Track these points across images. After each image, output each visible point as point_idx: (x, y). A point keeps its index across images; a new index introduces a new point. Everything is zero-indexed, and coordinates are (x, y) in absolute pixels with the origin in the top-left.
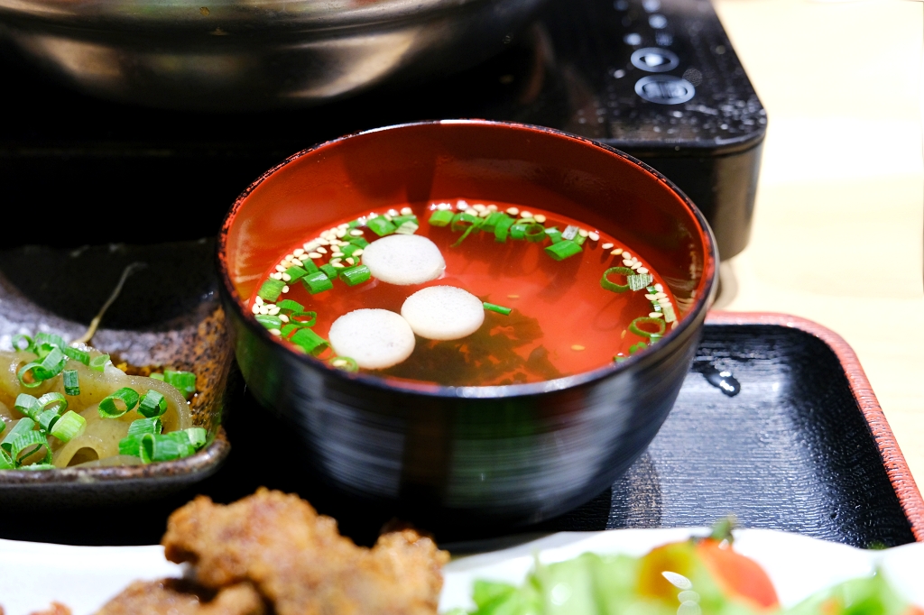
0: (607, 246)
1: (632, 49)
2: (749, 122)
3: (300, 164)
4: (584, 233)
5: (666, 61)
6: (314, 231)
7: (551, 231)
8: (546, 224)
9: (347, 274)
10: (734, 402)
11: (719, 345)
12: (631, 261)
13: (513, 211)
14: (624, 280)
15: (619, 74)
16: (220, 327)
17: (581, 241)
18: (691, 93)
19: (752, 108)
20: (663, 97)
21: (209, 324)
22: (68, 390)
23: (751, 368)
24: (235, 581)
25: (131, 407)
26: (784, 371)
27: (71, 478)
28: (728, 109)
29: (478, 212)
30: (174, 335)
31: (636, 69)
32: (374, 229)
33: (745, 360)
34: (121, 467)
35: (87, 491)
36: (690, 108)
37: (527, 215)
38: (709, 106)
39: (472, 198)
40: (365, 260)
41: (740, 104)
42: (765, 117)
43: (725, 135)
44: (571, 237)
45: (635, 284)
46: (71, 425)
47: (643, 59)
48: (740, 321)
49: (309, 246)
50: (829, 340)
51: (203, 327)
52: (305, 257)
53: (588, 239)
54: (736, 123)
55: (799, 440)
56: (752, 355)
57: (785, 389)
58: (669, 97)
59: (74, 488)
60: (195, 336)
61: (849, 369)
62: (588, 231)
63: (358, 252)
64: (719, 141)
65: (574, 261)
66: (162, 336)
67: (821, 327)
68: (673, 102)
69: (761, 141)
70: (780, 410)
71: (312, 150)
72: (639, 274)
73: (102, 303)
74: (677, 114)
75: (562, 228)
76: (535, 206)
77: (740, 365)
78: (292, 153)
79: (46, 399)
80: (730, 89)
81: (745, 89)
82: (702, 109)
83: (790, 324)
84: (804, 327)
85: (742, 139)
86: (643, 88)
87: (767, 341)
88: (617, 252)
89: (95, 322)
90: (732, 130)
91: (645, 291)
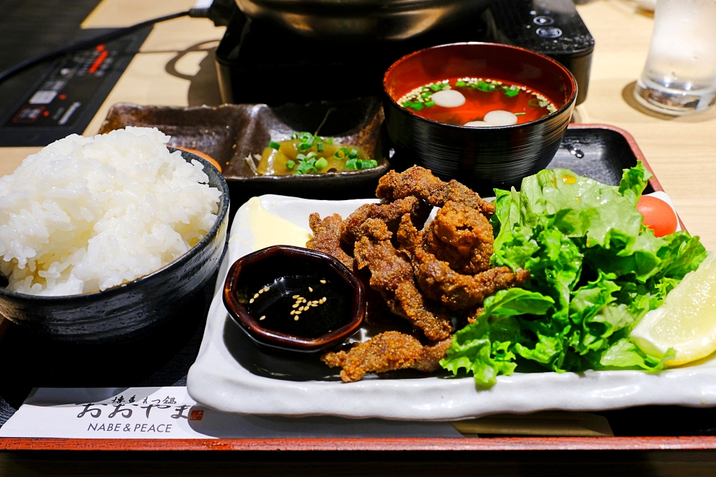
0: (529, 91)
1: (533, 17)
2: (587, 43)
3: (406, 60)
4: (519, 88)
5: (549, 21)
6: (409, 90)
7: (505, 88)
8: (503, 85)
9: (426, 104)
10: (581, 160)
11: (574, 137)
12: (540, 97)
13: (488, 80)
14: (538, 103)
15: (529, 27)
16: (369, 132)
17: (518, 90)
18: (561, 33)
19: (588, 38)
20: (548, 35)
21: (364, 132)
22: (319, 151)
23: (589, 147)
24: (409, 194)
25: (346, 155)
26: (602, 148)
27: (332, 175)
28: (577, 39)
29: (474, 81)
30: (349, 138)
31: (535, 24)
32: (433, 89)
33: (586, 144)
34: (351, 171)
35: (338, 180)
36: (561, 39)
37: (494, 82)
38: (568, 38)
39: (470, 77)
40: (433, 99)
41: (583, 37)
42: (594, 41)
43: (576, 49)
44: (514, 89)
45: (542, 105)
46: (322, 162)
47: (538, 20)
48: (584, 127)
49: (408, 95)
50: (622, 133)
51: (361, 134)
52: (407, 100)
53: (521, 90)
54: (581, 44)
55: (609, 172)
56: (589, 141)
57: (603, 155)
58: (551, 35)
59: (333, 180)
60: (358, 137)
61: (630, 142)
62: (521, 86)
63: (430, 97)
64: (574, 51)
65: (515, 98)
66: (344, 138)
67: (618, 128)
68: (553, 37)
69: (592, 52)
70: (601, 162)
71: (410, 55)
72: (543, 100)
73: (318, 125)
74: (555, 41)
75: (509, 86)
76: (497, 78)
77: (584, 146)
78: (403, 56)
79: (310, 155)
80: (578, 31)
81: (584, 31)
82: (566, 39)
83: (605, 128)
84: (611, 128)
85: (584, 50)
86: (540, 32)
87: (595, 135)
88: (534, 94)
89: (316, 133)
90: (580, 46)
91: (546, 107)
